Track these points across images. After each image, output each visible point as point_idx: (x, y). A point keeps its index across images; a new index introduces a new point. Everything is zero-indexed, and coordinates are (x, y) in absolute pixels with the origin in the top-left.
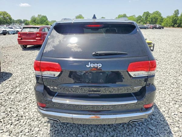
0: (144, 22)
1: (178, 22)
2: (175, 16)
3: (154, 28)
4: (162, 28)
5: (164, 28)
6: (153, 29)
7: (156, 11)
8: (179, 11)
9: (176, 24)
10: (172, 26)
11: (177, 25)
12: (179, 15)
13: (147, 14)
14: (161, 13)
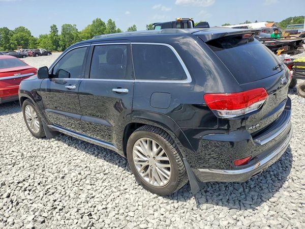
0: (5, 47)
1: (61, 43)
2: (54, 35)
3: (37, 55)
4: (49, 54)
5: (52, 53)
6: (35, 56)
7: (20, 27)
8: (57, 27)
9: (59, 46)
10: (54, 50)
11: (61, 48)
12: (59, 33)
13: (5, 31)
14: (29, 30)
